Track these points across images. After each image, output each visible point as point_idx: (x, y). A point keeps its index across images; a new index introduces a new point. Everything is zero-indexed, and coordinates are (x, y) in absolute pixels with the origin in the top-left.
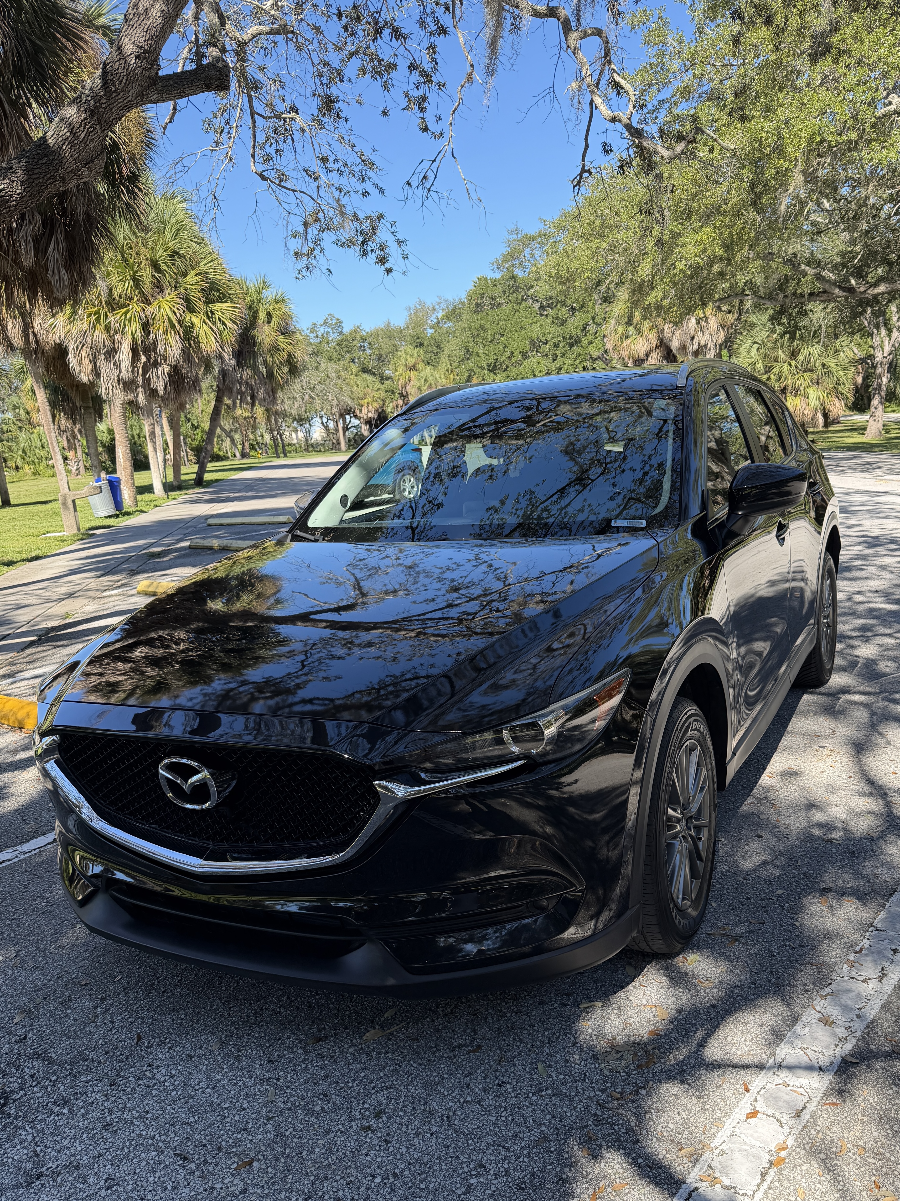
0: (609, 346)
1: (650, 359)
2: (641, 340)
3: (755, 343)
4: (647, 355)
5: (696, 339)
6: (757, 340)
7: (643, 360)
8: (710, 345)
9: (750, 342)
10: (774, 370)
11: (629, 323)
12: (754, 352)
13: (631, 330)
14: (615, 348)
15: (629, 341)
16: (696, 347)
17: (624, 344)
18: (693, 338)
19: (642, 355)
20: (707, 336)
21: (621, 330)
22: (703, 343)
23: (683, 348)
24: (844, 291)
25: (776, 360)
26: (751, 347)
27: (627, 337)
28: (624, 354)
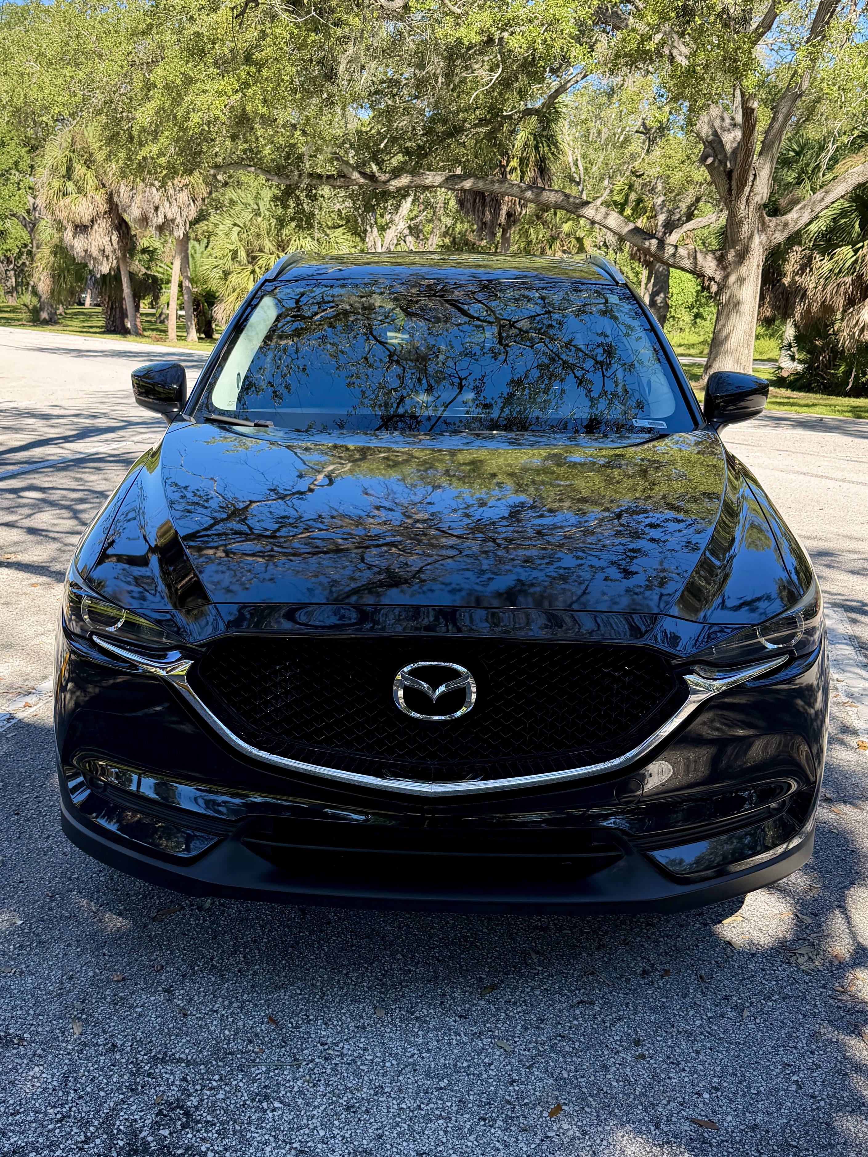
0: (41, 202)
1: (96, 227)
2: (83, 201)
3: (235, 225)
4: (93, 221)
5: (161, 209)
6: (238, 222)
7: (86, 227)
8: (179, 220)
9: (228, 223)
10: (260, 262)
11: (69, 175)
12: (234, 236)
13: (70, 186)
14: (49, 206)
15: (67, 200)
16: (161, 220)
17: (62, 203)
18: (157, 209)
19: (86, 221)
20: (175, 209)
21: (56, 184)
22: (170, 216)
23: (144, 220)
24: (365, 178)
25: (261, 250)
26: (231, 229)
27: (65, 194)
28: (62, 215)
